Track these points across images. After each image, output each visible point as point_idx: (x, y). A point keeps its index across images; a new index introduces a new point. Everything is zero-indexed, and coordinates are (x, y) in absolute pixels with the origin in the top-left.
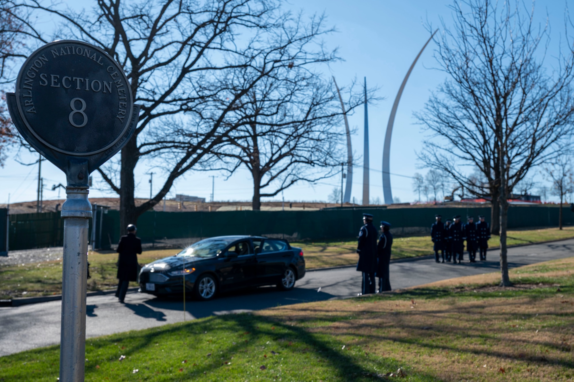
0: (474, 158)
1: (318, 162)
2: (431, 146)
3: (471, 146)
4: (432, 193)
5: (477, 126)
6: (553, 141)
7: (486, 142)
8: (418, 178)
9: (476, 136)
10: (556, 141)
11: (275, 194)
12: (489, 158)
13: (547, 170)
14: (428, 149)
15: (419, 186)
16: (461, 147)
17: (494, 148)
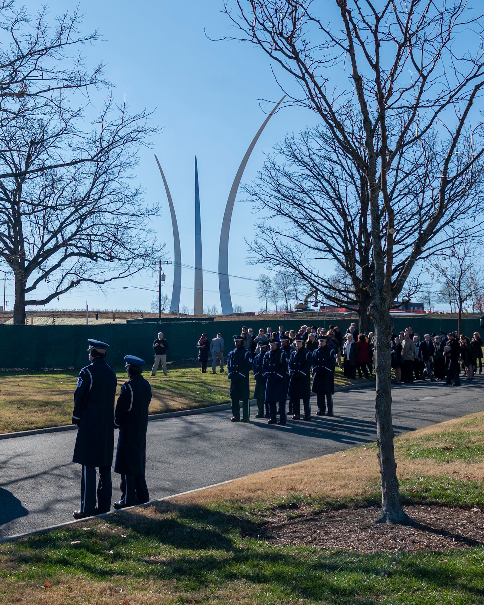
0: (330, 249)
1: (103, 255)
2: (268, 232)
3: (325, 231)
4: (282, 300)
5: (334, 202)
6: (447, 223)
7: (348, 225)
8: (265, 281)
9: (333, 216)
10: (451, 223)
11: (47, 301)
12: (353, 248)
13: (437, 267)
14: (265, 236)
15: (266, 292)
16: (311, 233)
17: (360, 233)
